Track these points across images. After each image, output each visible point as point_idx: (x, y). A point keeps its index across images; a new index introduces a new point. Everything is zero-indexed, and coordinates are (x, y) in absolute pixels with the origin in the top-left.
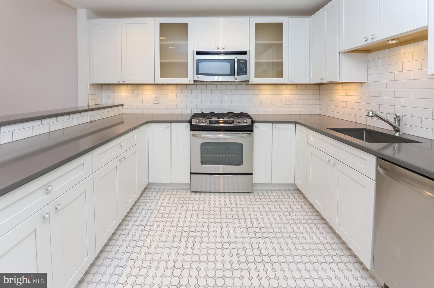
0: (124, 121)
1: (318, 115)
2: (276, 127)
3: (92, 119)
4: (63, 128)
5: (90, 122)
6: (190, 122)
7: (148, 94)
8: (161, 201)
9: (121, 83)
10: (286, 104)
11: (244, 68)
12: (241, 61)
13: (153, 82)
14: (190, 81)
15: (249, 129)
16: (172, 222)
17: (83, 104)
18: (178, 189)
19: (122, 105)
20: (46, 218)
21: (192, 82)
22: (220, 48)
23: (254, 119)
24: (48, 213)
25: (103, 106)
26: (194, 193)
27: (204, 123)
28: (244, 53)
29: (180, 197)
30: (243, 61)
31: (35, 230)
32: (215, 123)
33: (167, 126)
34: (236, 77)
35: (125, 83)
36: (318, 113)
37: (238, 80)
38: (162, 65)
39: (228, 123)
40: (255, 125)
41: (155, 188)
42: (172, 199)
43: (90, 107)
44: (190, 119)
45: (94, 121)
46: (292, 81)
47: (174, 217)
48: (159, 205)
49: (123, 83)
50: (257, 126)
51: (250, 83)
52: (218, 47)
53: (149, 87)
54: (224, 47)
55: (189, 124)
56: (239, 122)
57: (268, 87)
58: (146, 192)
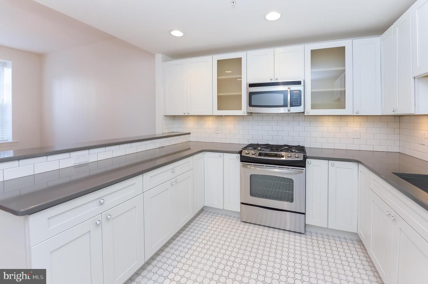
0: (191, 148)
1: (398, 153)
2: (333, 164)
3: (161, 145)
4: (137, 152)
5: (159, 148)
6: (240, 152)
7: (210, 124)
8: (212, 225)
9: (186, 114)
10: (353, 138)
11: (299, 98)
12: (294, 92)
13: (211, 114)
14: (244, 112)
15: (302, 164)
16: (216, 247)
17: (159, 132)
18: (231, 216)
19: (189, 134)
20: (97, 224)
21: (246, 114)
22: (273, 80)
23: (308, 154)
24: (99, 220)
25: (175, 134)
26: (244, 223)
27: (254, 155)
28: (299, 83)
29: (230, 225)
30: (298, 92)
31: (90, 231)
32: (264, 156)
33: (220, 156)
34: (289, 109)
35: (189, 114)
36: (398, 151)
37: (291, 111)
38: (219, 98)
39: (278, 156)
40: (307, 160)
41: (211, 212)
42: (222, 225)
43: (164, 135)
44: (241, 150)
45: (163, 147)
46: (358, 112)
47: (219, 243)
48: (209, 228)
49: (188, 114)
50: (309, 162)
51: (306, 114)
52: (271, 79)
53: (211, 118)
54: (277, 78)
55: (239, 155)
56: (289, 156)
57: (331, 119)
58: (201, 214)
